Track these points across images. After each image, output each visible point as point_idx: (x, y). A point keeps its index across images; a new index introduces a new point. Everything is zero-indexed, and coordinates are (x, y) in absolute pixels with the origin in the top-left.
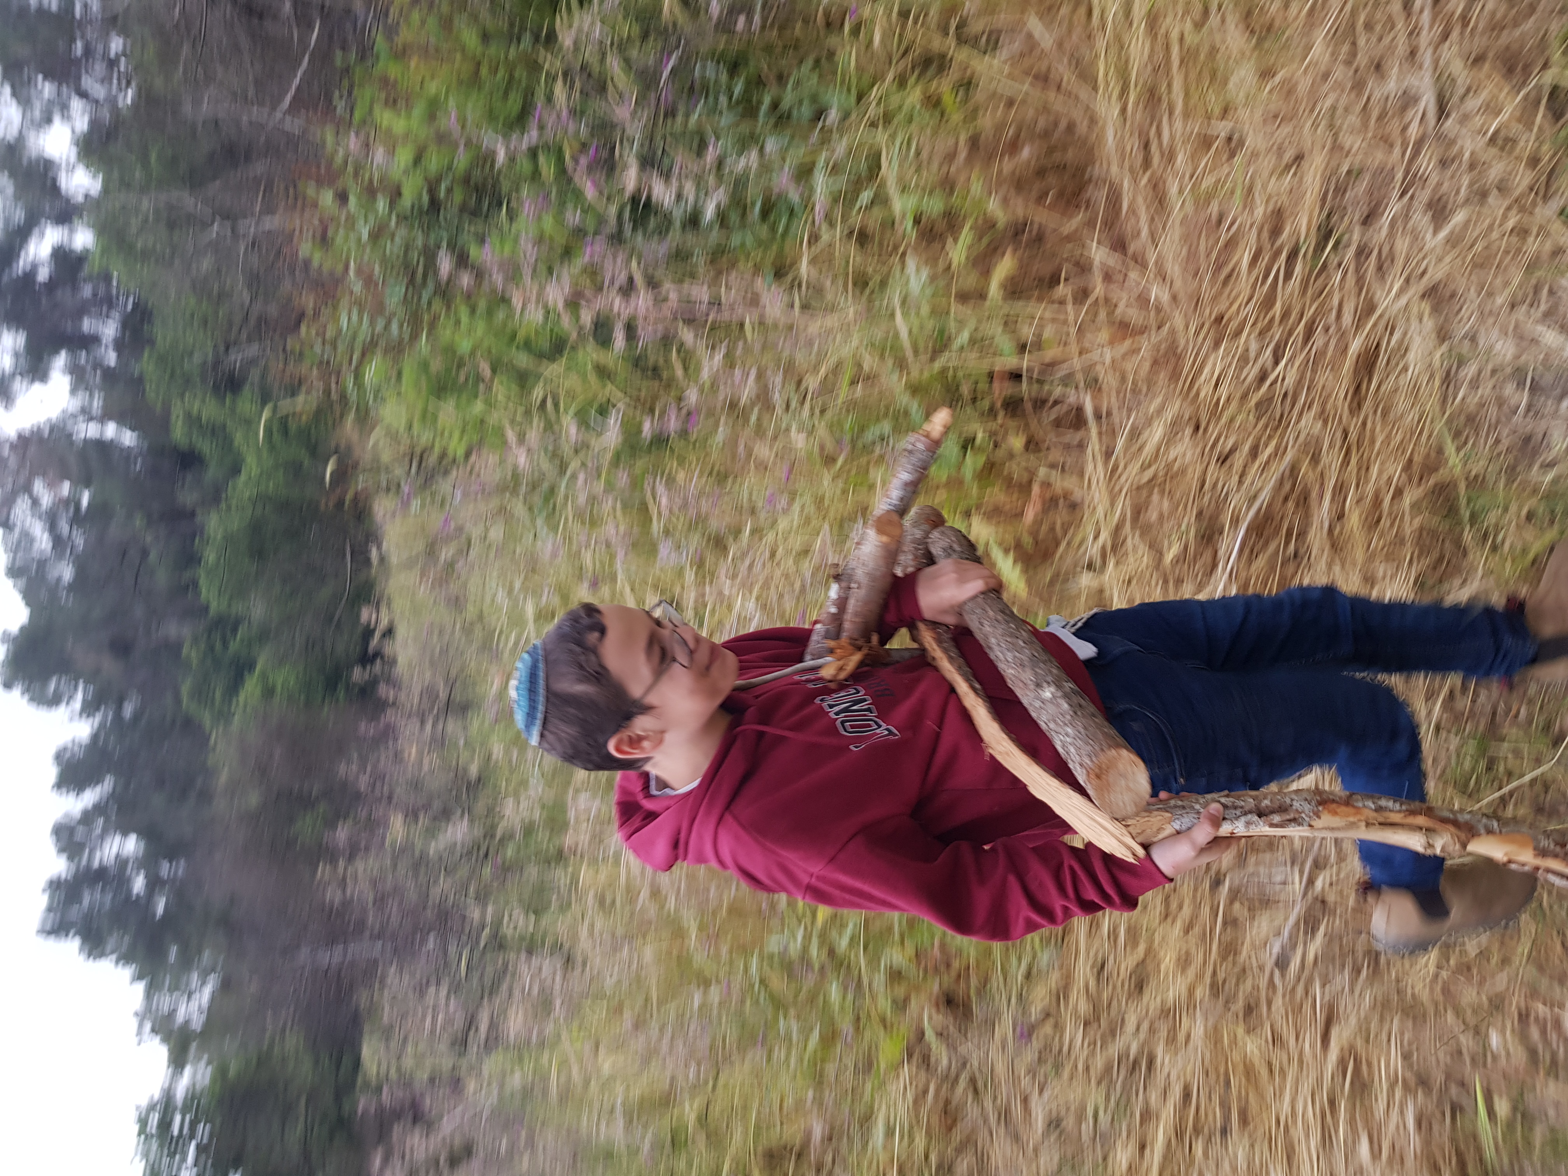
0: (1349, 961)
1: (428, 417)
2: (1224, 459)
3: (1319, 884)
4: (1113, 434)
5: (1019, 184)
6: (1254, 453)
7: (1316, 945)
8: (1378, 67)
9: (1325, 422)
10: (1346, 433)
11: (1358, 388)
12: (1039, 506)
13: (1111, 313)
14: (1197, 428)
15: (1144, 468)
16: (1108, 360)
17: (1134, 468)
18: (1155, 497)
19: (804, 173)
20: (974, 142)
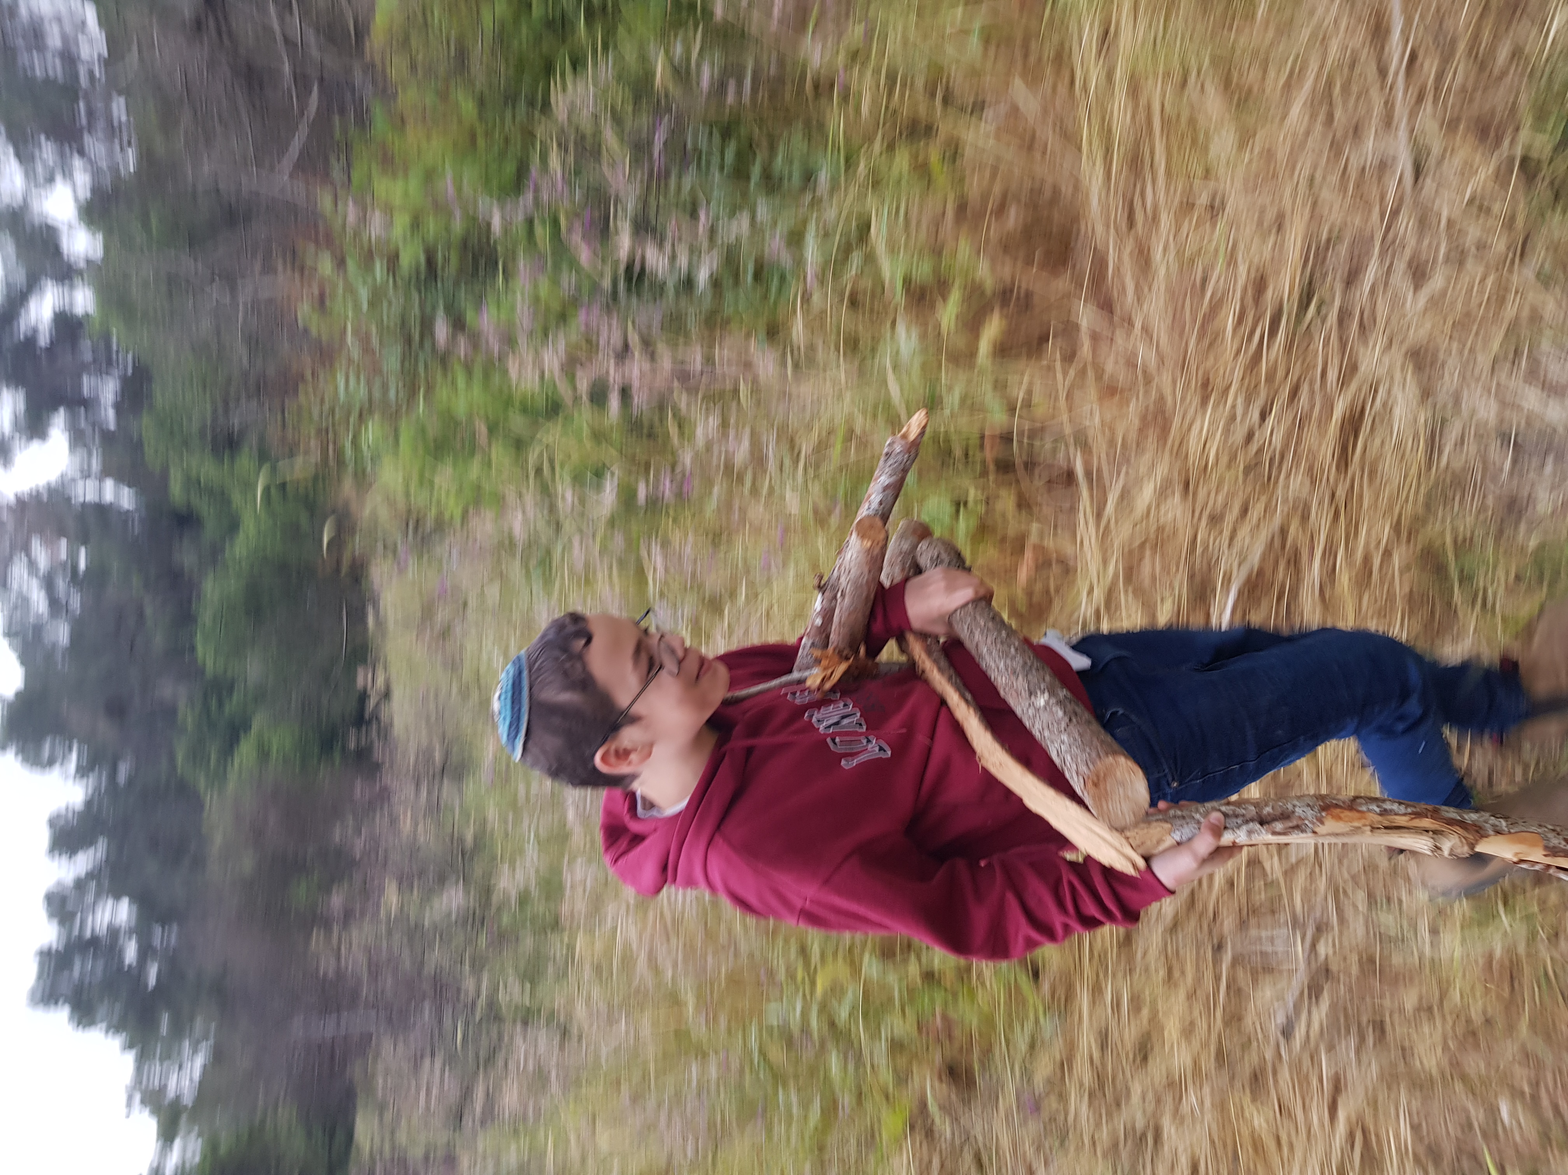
0: (1354, 1030)
1: (426, 482)
3: (1323, 949)
4: (1104, 491)
5: (1006, 247)
6: (1244, 511)
7: (1321, 1013)
8: (1357, 131)
9: (1313, 482)
10: (1333, 495)
11: (1344, 449)
12: (1032, 565)
13: (1099, 377)
14: (1187, 487)
16: (1097, 420)
18: (1147, 560)
19: (796, 239)
20: (962, 208)
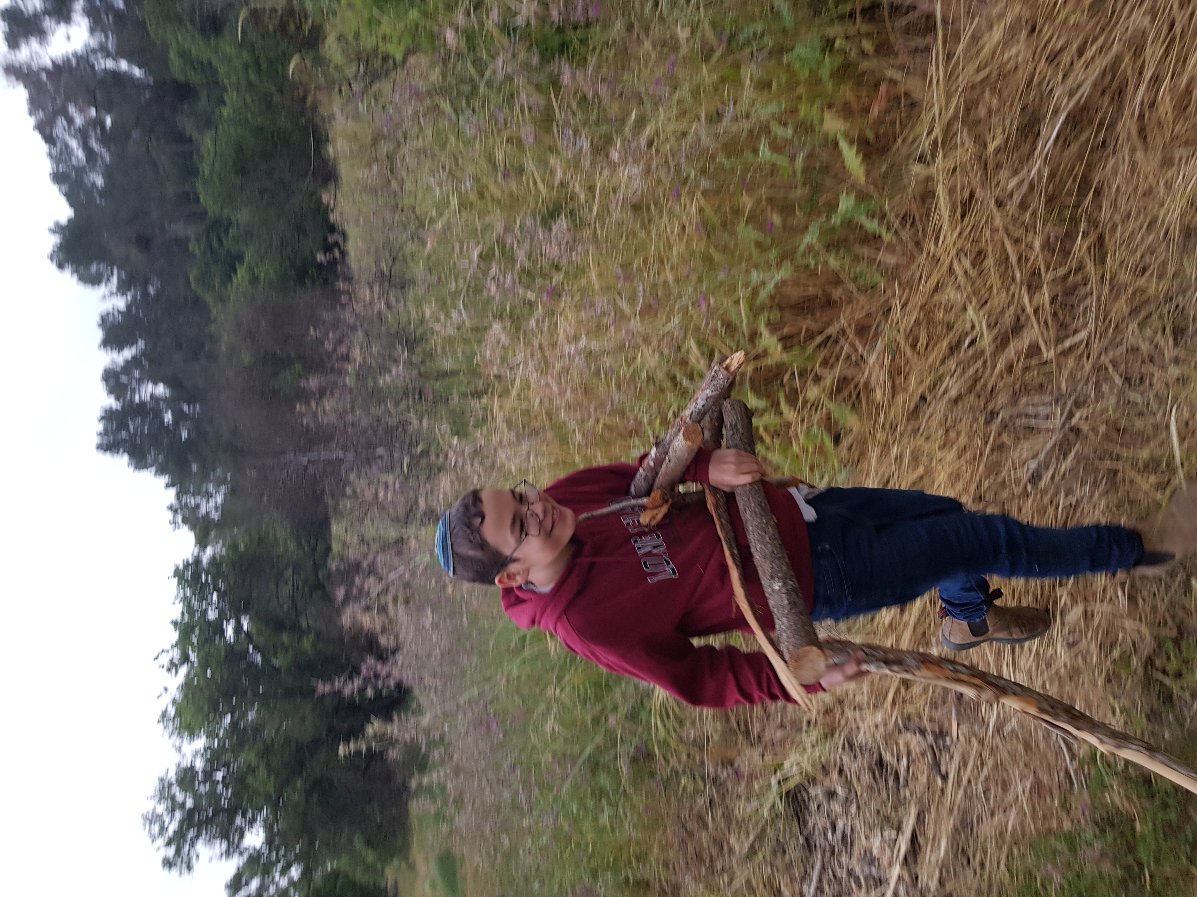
0: (1091, 478)
1: (373, 23)
2: (1053, 58)
3: (1076, 419)
4: (957, 37)
6: (1082, 50)
7: (1066, 464)
9: (1154, 17)
10: (1172, 25)
12: (884, 104)
14: (1033, 29)
15: (978, 70)
17: (971, 68)
18: (987, 94)
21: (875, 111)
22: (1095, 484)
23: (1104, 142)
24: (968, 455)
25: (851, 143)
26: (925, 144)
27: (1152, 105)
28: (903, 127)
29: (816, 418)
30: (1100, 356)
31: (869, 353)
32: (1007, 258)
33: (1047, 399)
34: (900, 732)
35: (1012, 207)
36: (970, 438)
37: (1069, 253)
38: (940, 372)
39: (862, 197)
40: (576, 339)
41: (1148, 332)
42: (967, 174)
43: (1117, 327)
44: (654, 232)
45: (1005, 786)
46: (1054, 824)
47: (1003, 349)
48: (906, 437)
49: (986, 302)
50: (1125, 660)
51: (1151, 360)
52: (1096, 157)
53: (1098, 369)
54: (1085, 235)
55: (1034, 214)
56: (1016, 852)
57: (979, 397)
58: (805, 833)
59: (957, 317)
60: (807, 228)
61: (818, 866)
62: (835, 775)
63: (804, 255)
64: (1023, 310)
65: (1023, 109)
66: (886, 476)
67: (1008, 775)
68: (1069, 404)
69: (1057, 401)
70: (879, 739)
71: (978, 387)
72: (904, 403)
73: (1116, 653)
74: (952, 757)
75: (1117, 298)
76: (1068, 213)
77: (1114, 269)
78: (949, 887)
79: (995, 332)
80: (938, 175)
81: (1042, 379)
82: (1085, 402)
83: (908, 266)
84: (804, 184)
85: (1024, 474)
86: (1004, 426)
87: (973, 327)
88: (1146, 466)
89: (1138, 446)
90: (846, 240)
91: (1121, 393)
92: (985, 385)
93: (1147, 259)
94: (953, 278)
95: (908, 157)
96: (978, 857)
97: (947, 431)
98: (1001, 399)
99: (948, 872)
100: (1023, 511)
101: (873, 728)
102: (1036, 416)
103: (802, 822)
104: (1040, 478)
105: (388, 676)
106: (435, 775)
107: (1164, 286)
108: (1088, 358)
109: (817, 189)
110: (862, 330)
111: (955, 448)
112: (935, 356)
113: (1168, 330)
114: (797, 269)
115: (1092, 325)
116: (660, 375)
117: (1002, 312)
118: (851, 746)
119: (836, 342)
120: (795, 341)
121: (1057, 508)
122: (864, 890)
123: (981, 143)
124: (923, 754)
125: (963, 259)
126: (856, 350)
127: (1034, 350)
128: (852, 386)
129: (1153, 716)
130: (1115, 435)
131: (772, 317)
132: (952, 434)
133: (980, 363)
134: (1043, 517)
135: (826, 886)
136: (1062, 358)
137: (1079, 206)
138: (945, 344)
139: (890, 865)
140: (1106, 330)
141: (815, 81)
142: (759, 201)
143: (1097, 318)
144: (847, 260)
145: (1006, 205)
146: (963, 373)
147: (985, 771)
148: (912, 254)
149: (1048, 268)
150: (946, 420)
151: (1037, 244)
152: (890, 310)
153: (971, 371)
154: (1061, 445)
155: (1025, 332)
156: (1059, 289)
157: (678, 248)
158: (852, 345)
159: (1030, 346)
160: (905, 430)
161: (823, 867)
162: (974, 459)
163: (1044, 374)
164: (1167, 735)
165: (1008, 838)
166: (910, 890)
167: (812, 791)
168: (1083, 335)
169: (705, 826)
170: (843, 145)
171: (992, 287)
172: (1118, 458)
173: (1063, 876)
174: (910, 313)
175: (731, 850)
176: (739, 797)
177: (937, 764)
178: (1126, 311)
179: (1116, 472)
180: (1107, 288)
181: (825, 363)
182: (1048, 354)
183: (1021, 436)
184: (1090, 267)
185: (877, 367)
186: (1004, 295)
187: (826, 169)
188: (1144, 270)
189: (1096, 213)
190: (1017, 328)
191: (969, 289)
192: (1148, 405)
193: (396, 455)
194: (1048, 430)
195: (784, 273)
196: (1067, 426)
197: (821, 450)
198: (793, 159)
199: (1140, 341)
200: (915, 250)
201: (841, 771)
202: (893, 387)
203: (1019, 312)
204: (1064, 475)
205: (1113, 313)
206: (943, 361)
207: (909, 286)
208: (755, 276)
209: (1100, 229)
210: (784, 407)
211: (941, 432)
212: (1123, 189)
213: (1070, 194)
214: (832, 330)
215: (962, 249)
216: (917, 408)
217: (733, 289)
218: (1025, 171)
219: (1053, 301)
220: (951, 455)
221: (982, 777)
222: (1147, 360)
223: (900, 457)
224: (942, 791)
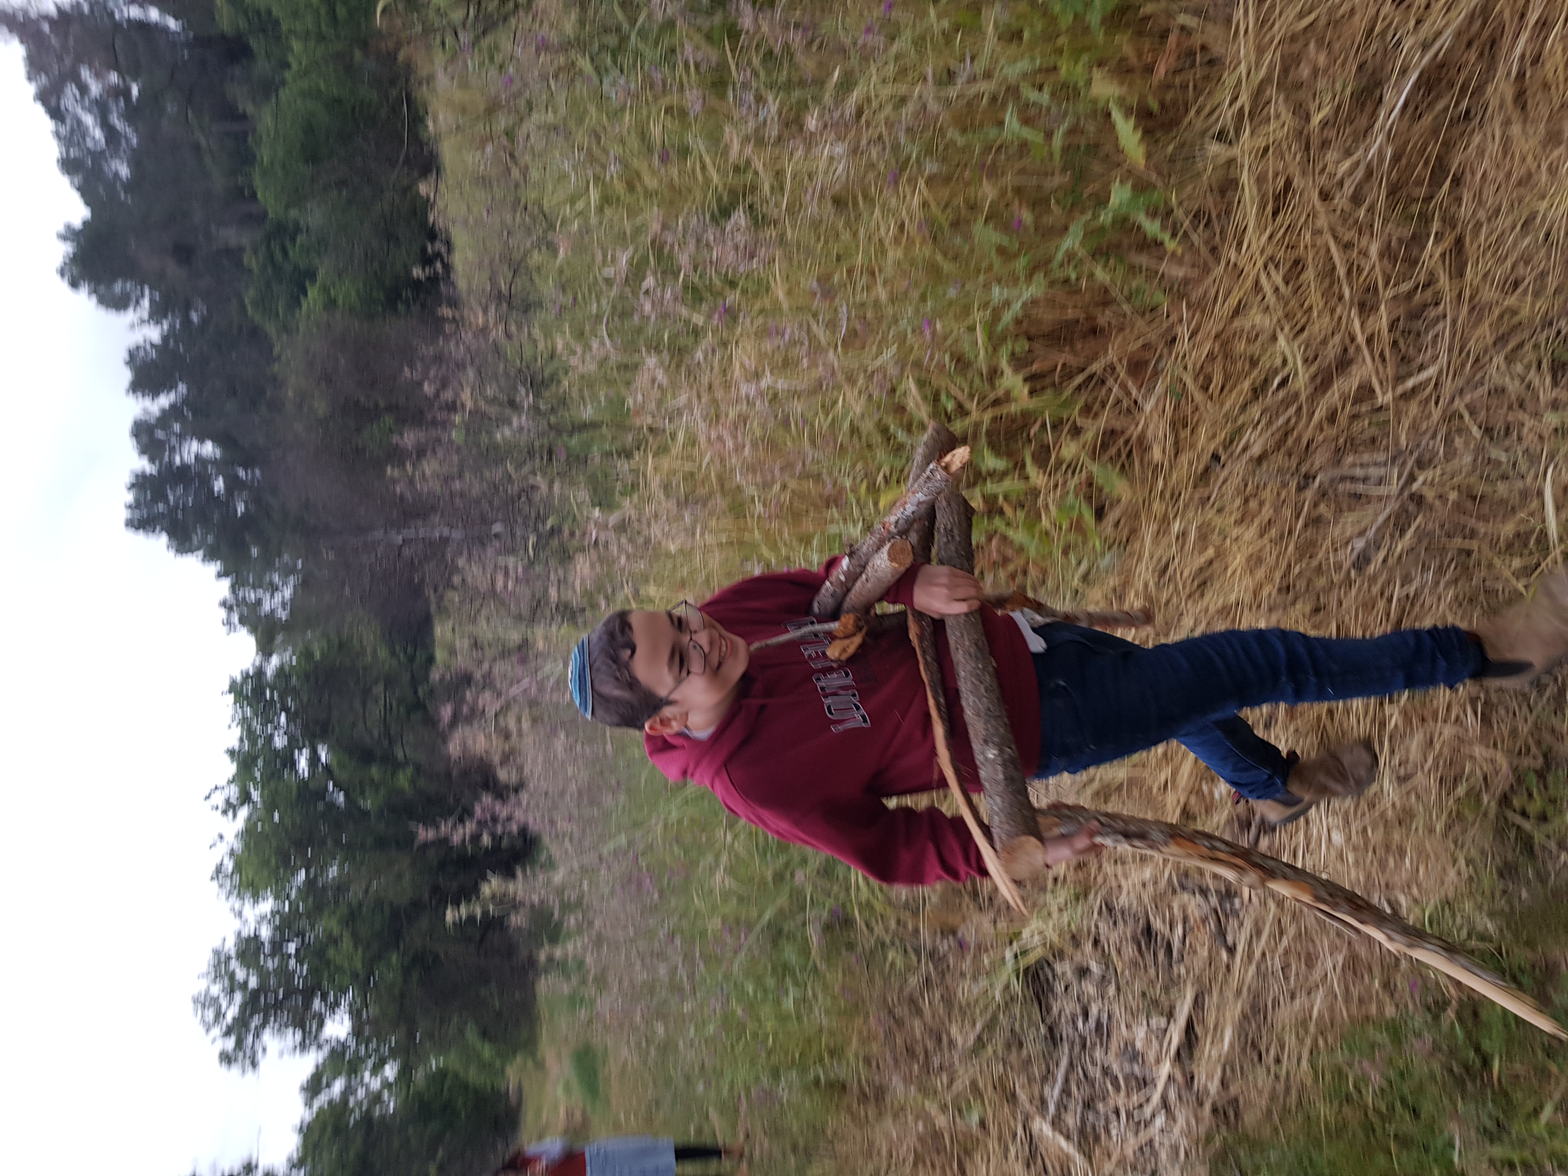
0: (1436, 562)
3: (1418, 483)
7: (1403, 544)
12: (1172, 62)
15: (1301, 16)
18: (1312, 45)
21: (1161, 70)
22: (1441, 571)
23: (1468, 112)
24: (1273, 532)
25: (1128, 112)
26: (1227, 115)
27: (1536, 60)
28: (1198, 92)
29: (1072, 483)
30: (1453, 399)
31: (1145, 397)
32: (1334, 268)
33: (1381, 457)
34: (1174, 892)
35: (1341, 201)
36: (1277, 510)
37: (1416, 262)
38: (1240, 422)
39: (1141, 187)
40: (757, 375)
41: (1519, 368)
42: (1283, 157)
43: (1477, 360)
44: (862, 232)
45: (1310, 961)
46: (1373, 1009)
47: (1324, 392)
48: (1192, 508)
49: (1302, 329)
50: (1474, 795)
51: (1521, 405)
52: (1456, 132)
53: (1451, 417)
54: (1439, 237)
55: (1371, 209)
56: (1321, 1042)
57: (1290, 456)
58: (1049, 1021)
59: (1264, 350)
60: (1066, 228)
61: (1064, 1062)
62: (1088, 947)
63: (1061, 265)
64: (1353, 339)
65: (1360, 67)
66: (1164, 560)
67: (1315, 946)
68: (1410, 463)
69: (1394, 459)
70: (1146, 901)
71: (1290, 441)
72: (1190, 464)
73: (1461, 790)
74: (1241, 924)
75: (1479, 321)
76: (1416, 208)
77: (1475, 283)
78: (1233, 1090)
79: (1313, 369)
80: (1243, 156)
81: (1374, 431)
82: (1430, 461)
83: (1199, 280)
84: (1064, 170)
85: (1347, 557)
86: (1323, 494)
87: (1285, 362)
88: (1509, 546)
89: (1499, 519)
90: (1119, 246)
91: (1480, 449)
92: (1299, 439)
93: (1521, 270)
94: (1260, 297)
95: (1203, 133)
96: (1272, 1052)
97: (1246, 501)
98: (1320, 458)
99: (1233, 1070)
100: (1344, 606)
101: (1139, 887)
102: (1365, 480)
103: (1044, 1007)
104: (1368, 561)
105: (509, 819)
106: (570, 947)
107: (1541, 305)
108: (1437, 403)
109: (1081, 176)
110: (1137, 367)
111: (1256, 522)
112: (1232, 401)
113: (1545, 365)
114: (1052, 284)
115: (1443, 359)
116: (868, 426)
117: (1324, 342)
118: (1110, 910)
119: (1103, 382)
120: (1048, 381)
121: (1390, 600)
122: (1123, 1093)
123: (1302, 113)
124: (1204, 920)
125: (1273, 272)
126: (1128, 393)
127: (1366, 392)
128: (1121, 441)
129: (1507, 871)
130: (1469, 504)
131: (1018, 349)
132: (1253, 504)
133: (1292, 410)
134: (1370, 613)
135: (1074, 1088)
136: (1402, 404)
137: (1432, 198)
138: (1246, 385)
139: (1158, 1061)
140: (1463, 365)
141: (1080, 27)
142: (1003, 193)
143: (1450, 350)
144: (1120, 272)
145: (1332, 199)
146: (1270, 423)
147: (1285, 942)
148: (1206, 264)
149: (1386, 284)
150: (1246, 485)
151: (1374, 250)
152: (1174, 340)
153: (1281, 421)
154: (1398, 517)
155: (1354, 368)
156: (1401, 311)
157: (894, 254)
158: (1123, 386)
159: (1360, 387)
160: (1191, 498)
161: (1071, 1065)
162: (1282, 537)
163: (1378, 424)
164: (1524, 894)
165: (1312, 1028)
166: (1183, 1093)
167: (1058, 968)
168: (1431, 371)
169: (919, 1012)
170: (1117, 116)
171: (1310, 308)
172: (1473, 534)
173: (1383, 1075)
174: (1201, 344)
175: (952, 1043)
176: (963, 975)
177: (1221, 933)
178: (1490, 340)
179: (1469, 553)
180: (1465, 309)
181: (1087, 410)
182: (1384, 397)
183: (1345, 506)
184: (1443, 280)
185: (1156, 416)
186: (1327, 319)
187: (1094, 148)
188: (1516, 284)
189: (1453, 209)
190: (1344, 363)
191: (1280, 313)
192: (1514, 465)
193: (519, 533)
194: (1380, 498)
195: (1035, 289)
196: (1406, 494)
197: (1078, 526)
198: (1049, 135)
199: (1507, 379)
200: (1210, 259)
201: (1096, 942)
202: (1176, 443)
203: (1348, 341)
204: (1400, 557)
205: (1472, 343)
206: (1244, 408)
207: (1201, 307)
208: (997, 293)
209: (1459, 229)
210: (1031, 470)
211: (1238, 502)
212: (1491, 175)
213: (1419, 183)
214: (1096, 367)
215: (1272, 258)
216: (1207, 470)
217: (966, 310)
218: (1360, 152)
219: (1392, 326)
220: (1250, 533)
221: (1281, 950)
222: (1515, 406)
223: (1183, 535)
224: (1228, 968)
